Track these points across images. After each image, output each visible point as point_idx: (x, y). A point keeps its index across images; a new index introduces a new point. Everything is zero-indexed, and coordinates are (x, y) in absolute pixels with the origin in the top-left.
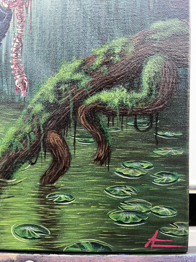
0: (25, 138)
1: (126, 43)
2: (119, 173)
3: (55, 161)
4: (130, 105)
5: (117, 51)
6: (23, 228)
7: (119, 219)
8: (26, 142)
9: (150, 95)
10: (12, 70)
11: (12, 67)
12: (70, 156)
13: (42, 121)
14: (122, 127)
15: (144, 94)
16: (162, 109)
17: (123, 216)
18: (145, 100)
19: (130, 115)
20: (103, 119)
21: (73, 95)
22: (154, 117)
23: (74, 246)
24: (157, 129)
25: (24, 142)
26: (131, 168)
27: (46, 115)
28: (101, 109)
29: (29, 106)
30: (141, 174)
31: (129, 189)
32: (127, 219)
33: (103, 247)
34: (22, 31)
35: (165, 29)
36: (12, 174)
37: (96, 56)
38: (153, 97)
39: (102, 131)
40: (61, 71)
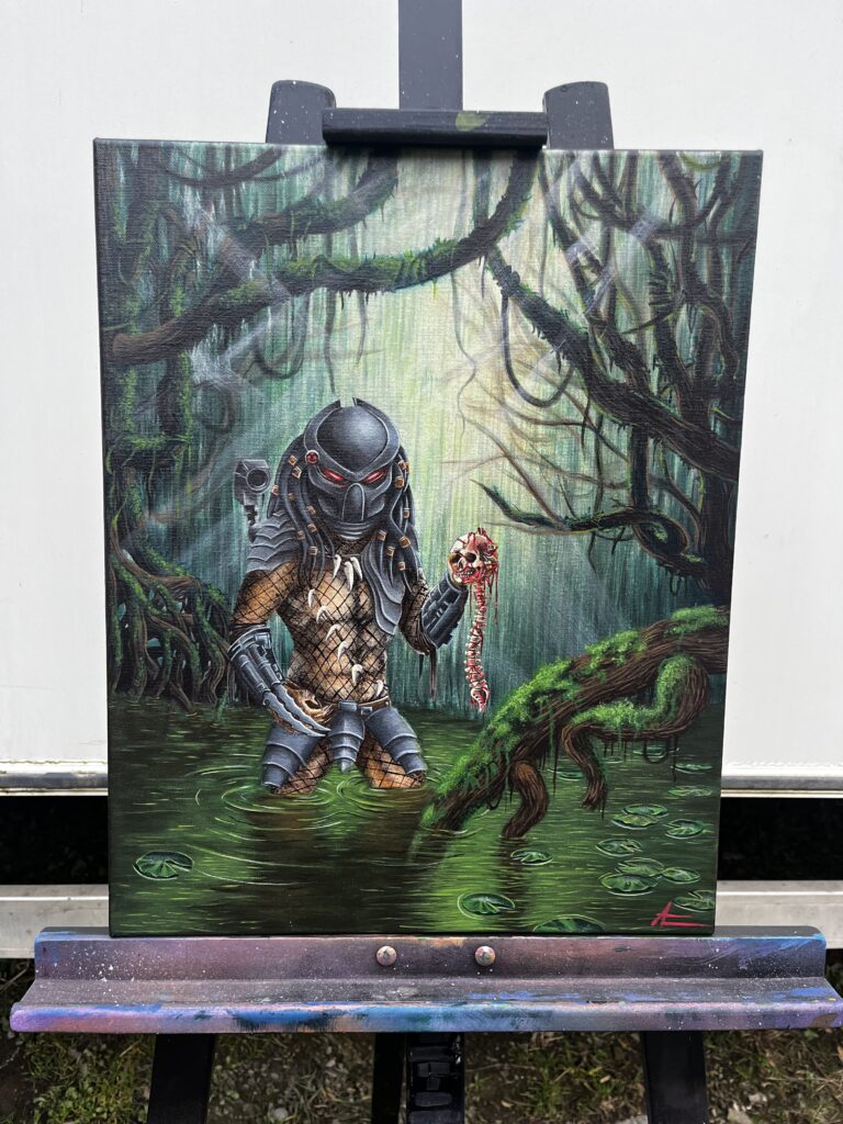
0: (482, 770)
1: (635, 639)
2: (618, 821)
3: (525, 804)
4: (637, 725)
5: (622, 649)
6: (475, 899)
7: (615, 886)
8: (484, 778)
9: (667, 711)
10: (466, 674)
12: (547, 796)
13: (508, 747)
14: (625, 756)
15: (659, 709)
16: (683, 732)
17: (621, 882)
18: (660, 719)
19: (637, 740)
20: (598, 745)
21: (554, 711)
22: (672, 744)
23: (549, 925)
24: (675, 761)
25: (480, 777)
26: (635, 814)
27: (515, 740)
28: (594, 730)
29: (490, 726)
30: (649, 822)
31: (632, 843)
32: (627, 886)
33: (592, 925)
35: (692, 621)
36: (462, 822)
37: (590, 656)
38: (671, 714)
39: (596, 762)
40: (539, 677)
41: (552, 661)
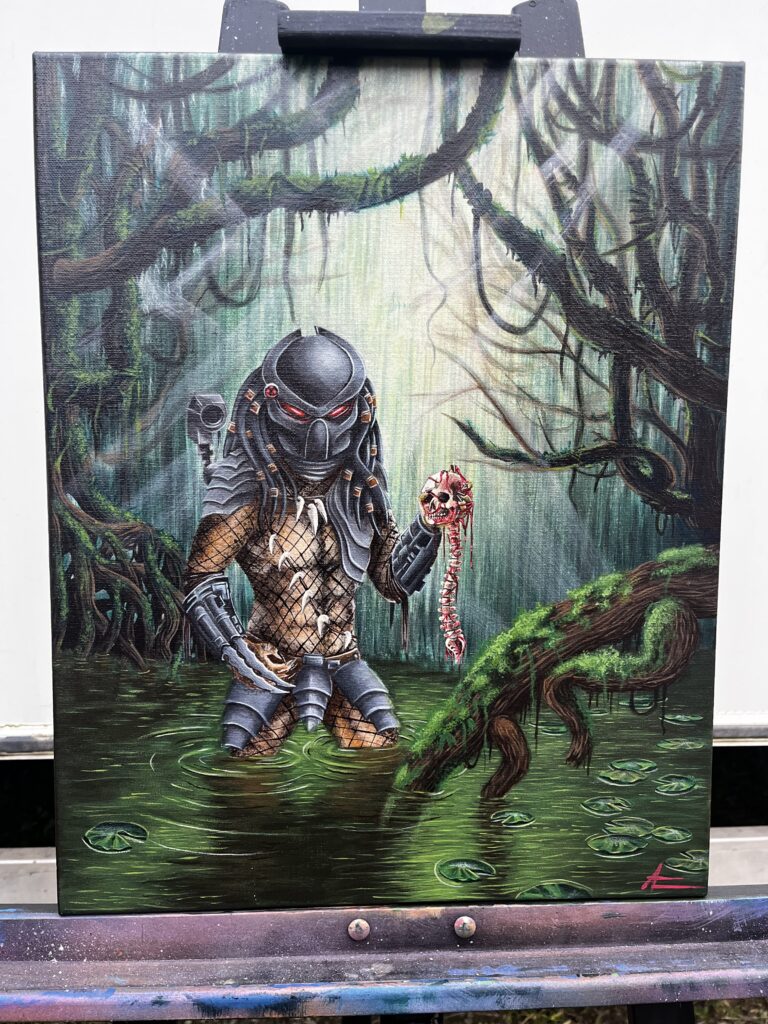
0: (459, 727)
1: (620, 582)
2: (604, 778)
3: (505, 761)
4: (624, 674)
5: (606, 593)
6: (453, 866)
7: (602, 848)
8: (461, 734)
9: (654, 659)
10: (440, 623)
11: (441, 618)
12: (528, 755)
13: (487, 701)
14: (611, 708)
15: (647, 657)
16: (671, 681)
17: (609, 843)
18: (647, 667)
19: (624, 691)
20: (582, 696)
21: (536, 660)
22: (661, 694)
23: (533, 891)
24: (664, 712)
25: (457, 734)
26: (623, 770)
27: (494, 692)
28: (579, 681)
29: (467, 679)
30: (637, 778)
31: (619, 801)
32: (615, 848)
33: (578, 890)
34: (458, 563)
35: (680, 562)
36: (438, 783)
37: (573, 601)
38: (659, 662)
39: (580, 715)
40: (518, 625)
41: (532, 607)
